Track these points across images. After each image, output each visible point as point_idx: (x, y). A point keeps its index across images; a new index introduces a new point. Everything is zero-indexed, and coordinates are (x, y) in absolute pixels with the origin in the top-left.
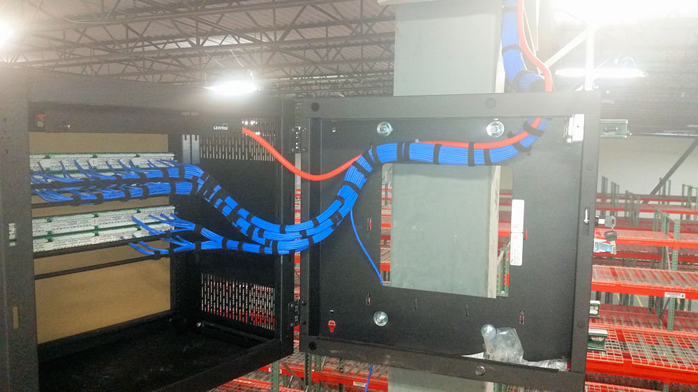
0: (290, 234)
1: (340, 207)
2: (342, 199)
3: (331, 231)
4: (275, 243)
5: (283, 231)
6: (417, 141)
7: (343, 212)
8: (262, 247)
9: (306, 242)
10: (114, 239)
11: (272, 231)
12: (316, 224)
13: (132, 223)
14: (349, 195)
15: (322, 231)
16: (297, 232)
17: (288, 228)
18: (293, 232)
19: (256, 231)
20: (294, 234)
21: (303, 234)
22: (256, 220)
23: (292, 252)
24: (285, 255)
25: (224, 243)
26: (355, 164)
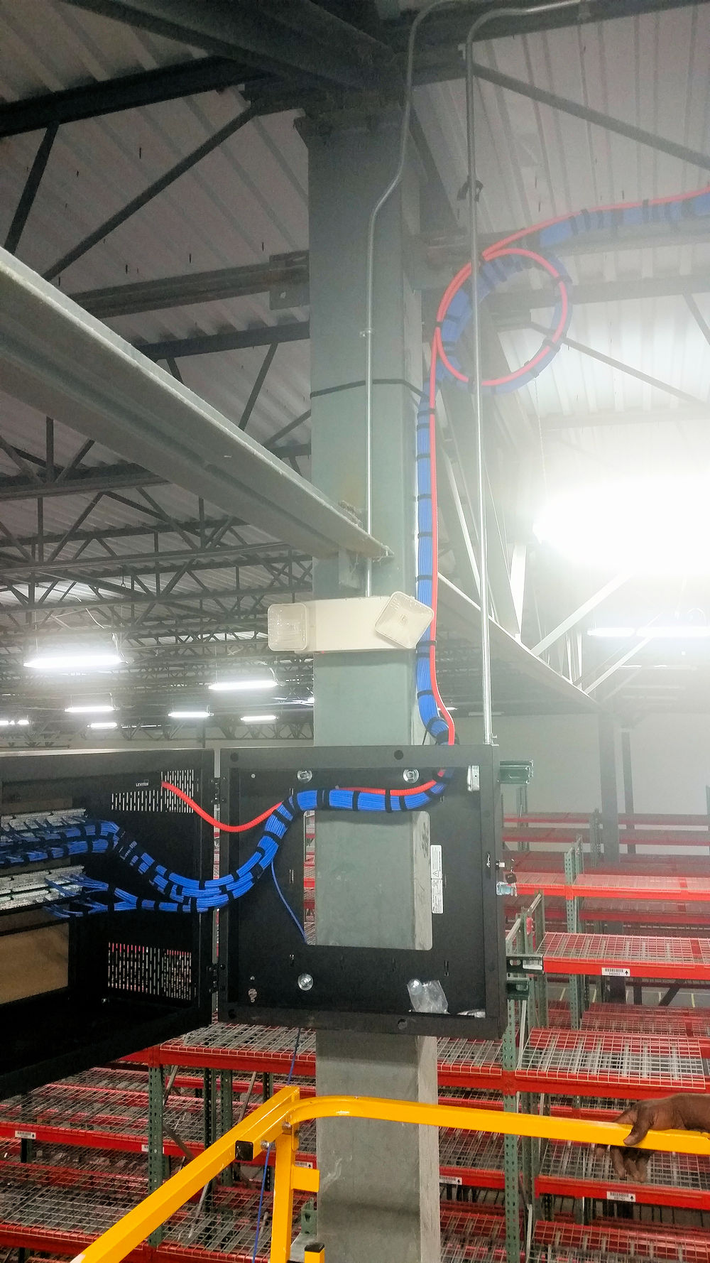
0: (209, 890)
1: (260, 860)
2: (262, 851)
3: (252, 884)
4: (194, 900)
5: (202, 887)
6: (337, 787)
7: (264, 865)
8: (180, 905)
9: (225, 898)
10: (26, 903)
11: (191, 887)
12: (237, 878)
13: (44, 886)
14: (270, 846)
15: (242, 885)
16: (216, 887)
17: (207, 884)
18: (213, 888)
19: (174, 888)
20: (213, 890)
21: (223, 889)
22: (174, 877)
23: (211, 909)
24: (203, 913)
25: (139, 903)
26: (275, 813)
